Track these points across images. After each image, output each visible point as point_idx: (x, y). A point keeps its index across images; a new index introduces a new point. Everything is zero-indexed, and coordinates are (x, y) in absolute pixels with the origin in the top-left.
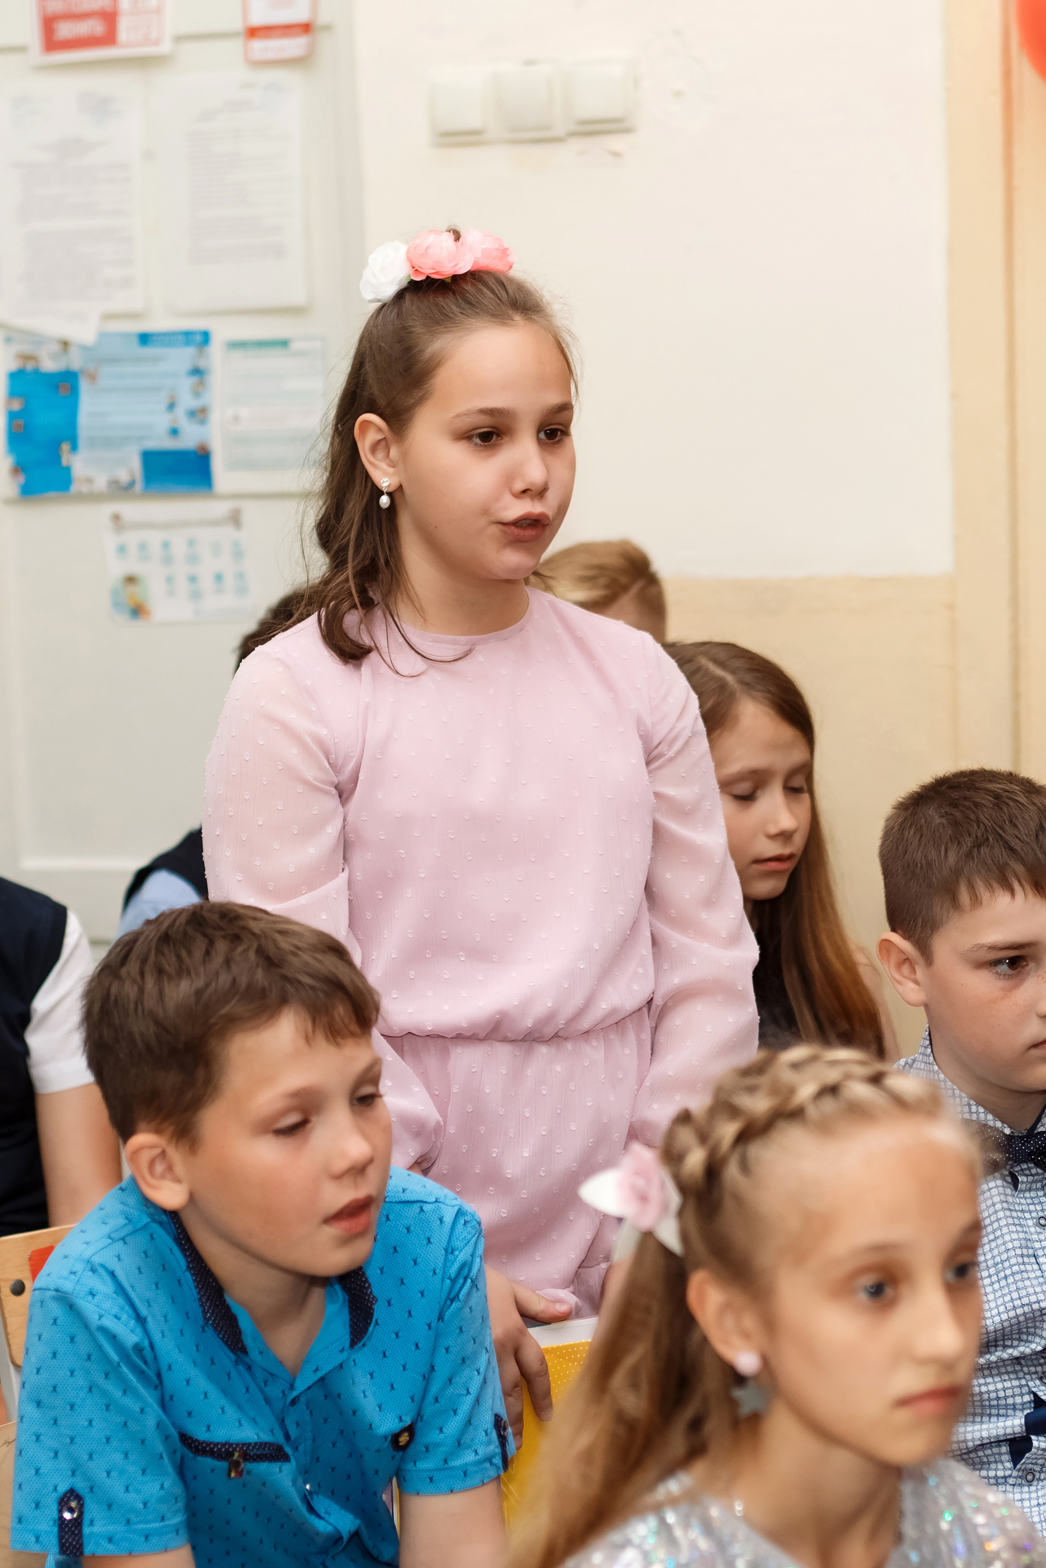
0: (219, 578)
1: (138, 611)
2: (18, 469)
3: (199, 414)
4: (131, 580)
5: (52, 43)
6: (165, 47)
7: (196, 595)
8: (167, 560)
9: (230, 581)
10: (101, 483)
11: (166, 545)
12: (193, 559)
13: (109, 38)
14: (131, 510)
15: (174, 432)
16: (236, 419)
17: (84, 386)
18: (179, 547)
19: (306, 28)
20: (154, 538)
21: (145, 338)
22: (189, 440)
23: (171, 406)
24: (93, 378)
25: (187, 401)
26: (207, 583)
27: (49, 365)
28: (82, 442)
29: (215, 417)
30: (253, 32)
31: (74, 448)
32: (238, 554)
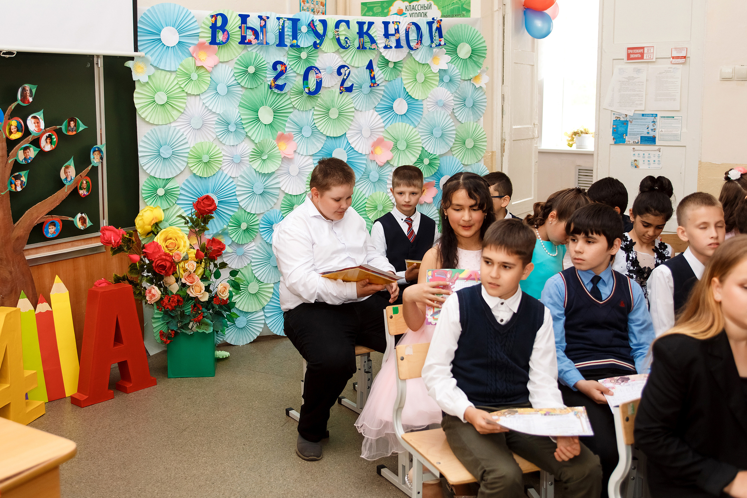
0: (654, 161)
1: (636, 167)
2: (614, 139)
3: (654, 130)
4: (635, 160)
5: (629, 58)
6: (654, 60)
7: (649, 164)
8: (644, 157)
9: (657, 162)
10: (631, 142)
11: (644, 154)
12: (649, 157)
13: (642, 58)
14: (637, 147)
15: (648, 133)
16: (662, 131)
17: (629, 123)
18: (646, 154)
19: (685, 57)
20: (641, 153)
21: (643, 115)
22: (652, 134)
23: (648, 128)
24: (631, 122)
25: (651, 127)
26: (652, 162)
27: (622, 119)
28: (628, 134)
29: (657, 131)
30: (673, 58)
31: (626, 135)
32: (659, 157)
